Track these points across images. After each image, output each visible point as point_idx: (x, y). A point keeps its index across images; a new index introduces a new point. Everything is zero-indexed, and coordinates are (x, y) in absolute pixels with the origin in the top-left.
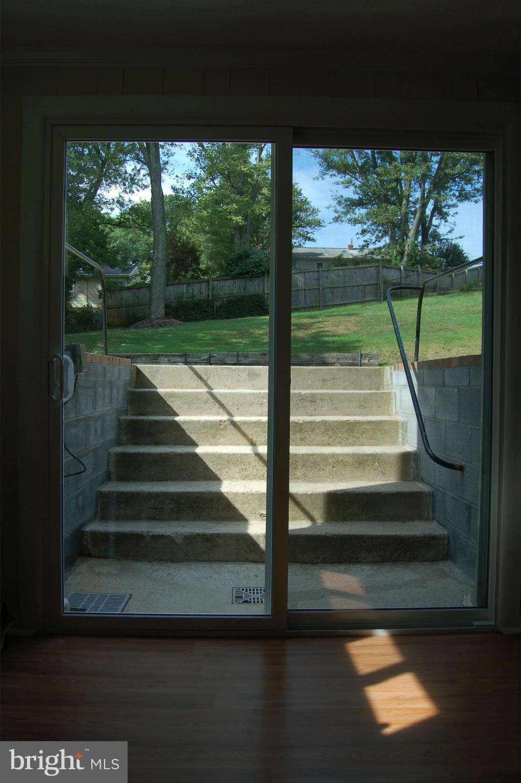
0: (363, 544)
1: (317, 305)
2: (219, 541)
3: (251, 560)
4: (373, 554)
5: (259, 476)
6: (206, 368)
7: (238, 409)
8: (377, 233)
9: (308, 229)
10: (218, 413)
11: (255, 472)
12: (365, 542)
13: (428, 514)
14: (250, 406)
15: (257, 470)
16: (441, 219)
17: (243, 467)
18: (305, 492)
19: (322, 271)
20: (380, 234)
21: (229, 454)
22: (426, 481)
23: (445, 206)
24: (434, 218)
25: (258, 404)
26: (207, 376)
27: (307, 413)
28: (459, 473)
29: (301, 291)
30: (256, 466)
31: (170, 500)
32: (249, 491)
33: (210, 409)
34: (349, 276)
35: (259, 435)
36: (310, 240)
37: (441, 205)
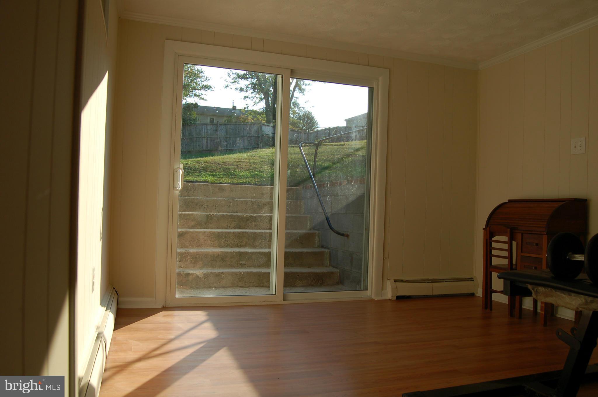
0: (298, 276)
1: (215, 149)
2: (223, 276)
3: (240, 286)
4: (302, 282)
5: (235, 245)
6: (193, 184)
7: (216, 208)
8: (255, 99)
9: (202, 91)
10: (204, 211)
11: (233, 242)
12: (298, 275)
13: (327, 263)
14: (223, 207)
15: (234, 241)
16: (300, 93)
17: (226, 240)
18: (264, 252)
19: (219, 124)
20: (257, 101)
21: (219, 232)
22: (324, 247)
23: (303, 84)
24: (295, 92)
25: (228, 206)
26: (194, 189)
27: (255, 212)
28: (346, 238)
29: (203, 138)
30: (233, 239)
31: (190, 256)
32: (234, 251)
33: (199, 208)
34: (238, 129)
35: (231, 223)
36: (204, 100)
37: (300, 83)
